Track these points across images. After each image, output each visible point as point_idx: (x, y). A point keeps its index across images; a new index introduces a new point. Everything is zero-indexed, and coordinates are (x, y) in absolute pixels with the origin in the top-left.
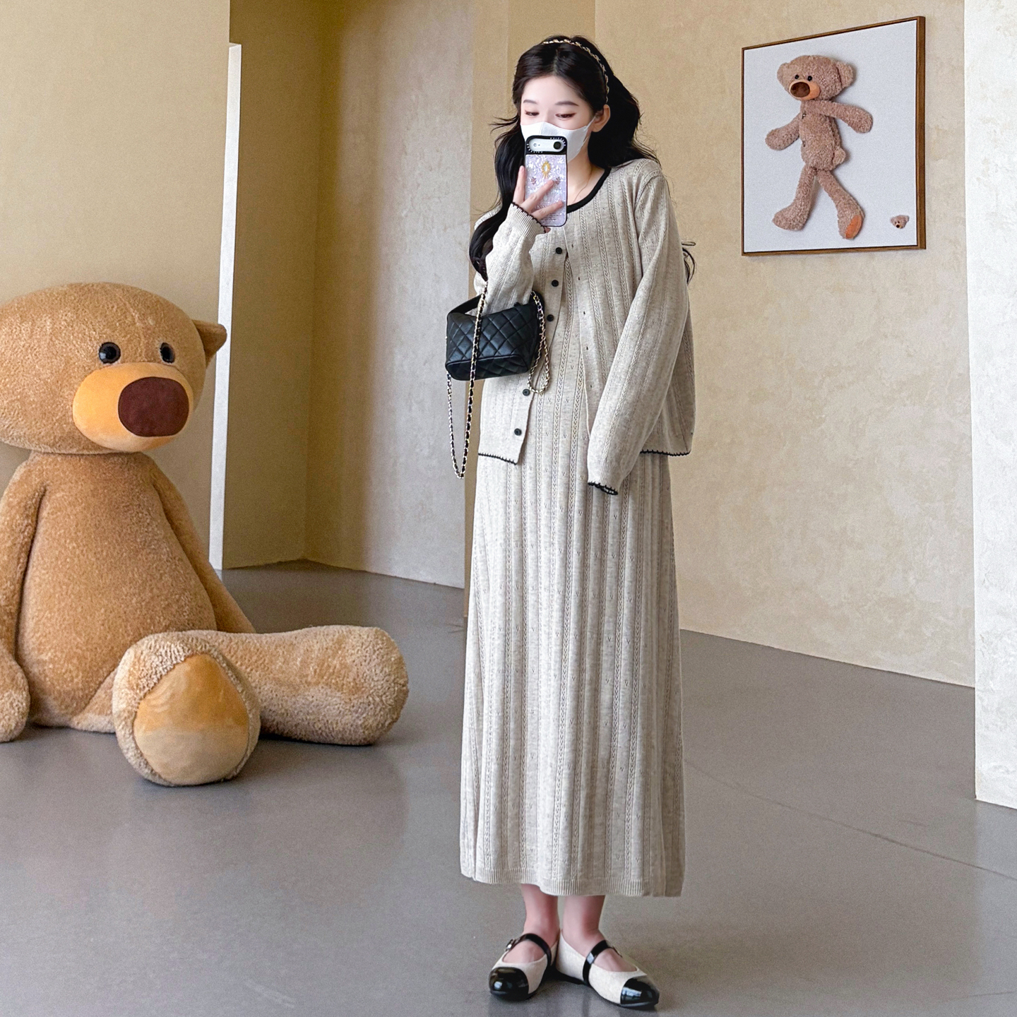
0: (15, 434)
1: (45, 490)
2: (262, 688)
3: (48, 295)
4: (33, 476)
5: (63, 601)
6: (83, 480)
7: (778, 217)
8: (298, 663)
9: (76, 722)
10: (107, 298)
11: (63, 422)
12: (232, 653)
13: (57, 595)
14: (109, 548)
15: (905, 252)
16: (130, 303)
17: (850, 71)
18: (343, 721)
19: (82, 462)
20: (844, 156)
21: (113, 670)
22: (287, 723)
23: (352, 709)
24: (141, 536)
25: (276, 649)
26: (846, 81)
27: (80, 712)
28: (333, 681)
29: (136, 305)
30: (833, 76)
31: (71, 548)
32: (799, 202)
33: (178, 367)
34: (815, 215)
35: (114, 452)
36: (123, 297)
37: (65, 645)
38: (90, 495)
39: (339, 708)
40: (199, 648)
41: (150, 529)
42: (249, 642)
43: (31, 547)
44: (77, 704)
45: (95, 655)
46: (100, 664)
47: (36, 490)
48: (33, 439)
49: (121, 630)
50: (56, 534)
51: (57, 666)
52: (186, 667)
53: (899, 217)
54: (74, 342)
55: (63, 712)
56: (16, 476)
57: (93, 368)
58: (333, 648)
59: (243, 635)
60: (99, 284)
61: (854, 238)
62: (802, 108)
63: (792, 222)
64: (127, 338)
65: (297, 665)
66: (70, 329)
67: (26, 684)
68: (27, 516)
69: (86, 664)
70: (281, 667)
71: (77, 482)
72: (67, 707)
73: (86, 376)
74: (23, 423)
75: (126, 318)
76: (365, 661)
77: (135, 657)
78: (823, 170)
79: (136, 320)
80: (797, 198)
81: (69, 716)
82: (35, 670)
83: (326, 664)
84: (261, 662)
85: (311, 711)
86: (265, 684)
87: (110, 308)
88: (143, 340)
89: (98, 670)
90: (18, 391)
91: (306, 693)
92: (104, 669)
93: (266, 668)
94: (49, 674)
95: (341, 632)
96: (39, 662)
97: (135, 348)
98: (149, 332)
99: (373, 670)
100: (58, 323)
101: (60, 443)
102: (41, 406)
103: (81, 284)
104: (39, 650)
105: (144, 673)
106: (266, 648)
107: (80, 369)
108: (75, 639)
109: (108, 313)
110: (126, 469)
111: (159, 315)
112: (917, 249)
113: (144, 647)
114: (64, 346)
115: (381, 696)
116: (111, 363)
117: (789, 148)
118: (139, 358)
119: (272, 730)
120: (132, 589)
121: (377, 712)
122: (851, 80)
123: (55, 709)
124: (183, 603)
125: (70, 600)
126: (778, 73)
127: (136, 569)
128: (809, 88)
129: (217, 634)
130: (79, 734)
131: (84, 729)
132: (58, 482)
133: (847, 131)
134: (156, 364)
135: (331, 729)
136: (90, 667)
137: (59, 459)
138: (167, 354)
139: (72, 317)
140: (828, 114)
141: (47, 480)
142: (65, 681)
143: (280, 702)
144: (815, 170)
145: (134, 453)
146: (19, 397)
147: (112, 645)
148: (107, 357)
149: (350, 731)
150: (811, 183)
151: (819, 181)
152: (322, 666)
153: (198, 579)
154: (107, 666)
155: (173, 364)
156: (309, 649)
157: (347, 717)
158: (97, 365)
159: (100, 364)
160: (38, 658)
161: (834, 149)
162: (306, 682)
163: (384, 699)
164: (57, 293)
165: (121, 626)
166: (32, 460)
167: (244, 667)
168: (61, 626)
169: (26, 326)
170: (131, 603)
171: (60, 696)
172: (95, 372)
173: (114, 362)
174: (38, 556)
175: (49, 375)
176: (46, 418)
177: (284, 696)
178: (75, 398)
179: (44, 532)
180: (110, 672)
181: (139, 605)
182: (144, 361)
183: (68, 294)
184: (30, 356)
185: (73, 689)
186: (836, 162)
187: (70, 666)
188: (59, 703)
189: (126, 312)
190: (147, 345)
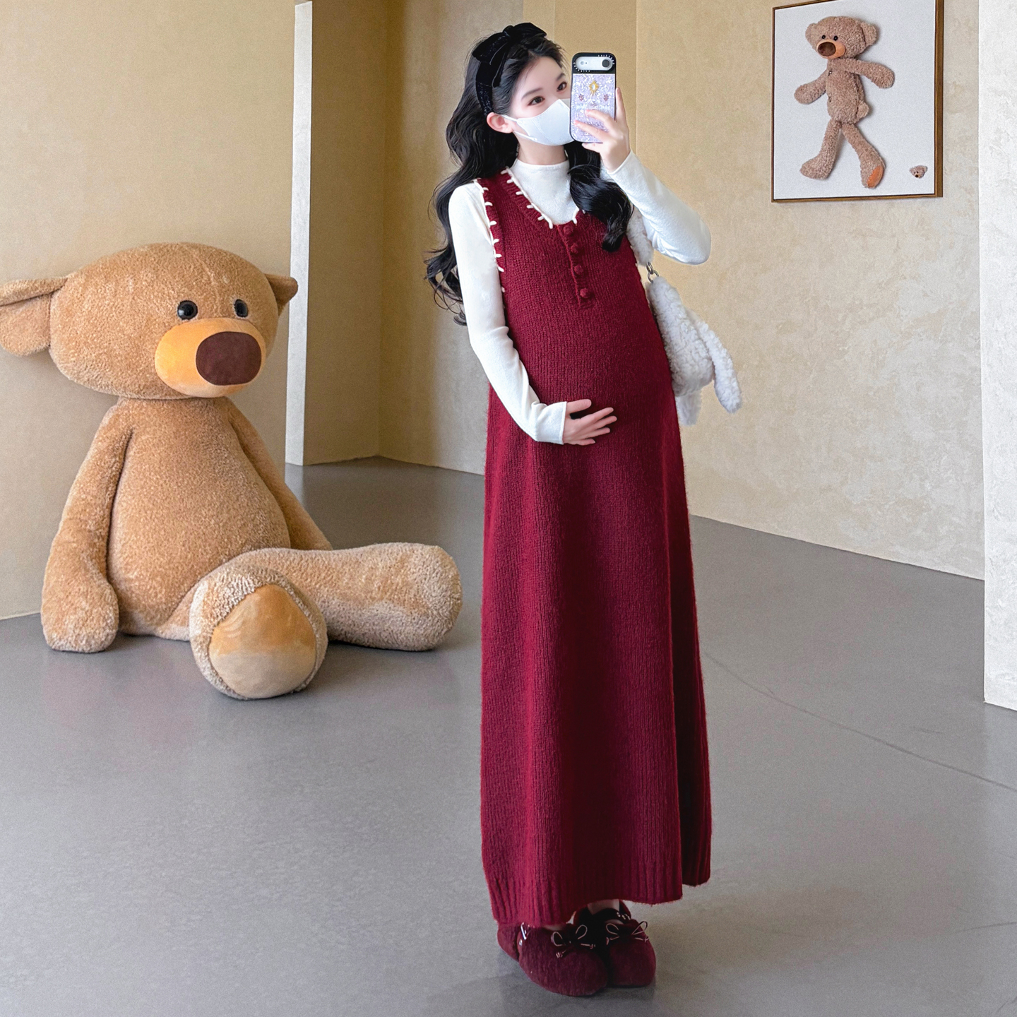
0: (103, 383)
1: (132, 433)
2: (330, 602)
3: (130, 256)
4: (121, 420)
5: (147, 524)
6: (167, 423)
7: (805, 168)
8: (363, 580)
9: (160, 632)
10: (184, 259)
11: (146, 373)
13: (142, 520)
14: (190, 478)
15: (923, 200)
16: (206, 263)
17: (873, 30)
18: (406, 631)
19: (165, 407)
20: (868, 111)
23: (413, 621)
25: (342, 567)
26: (870, 39)
27: (164, 622)
28: (396, 597)
29: (211, 265)
30: (857, 36)
31: (155, 479)
32: (825, 154)
33: (251, 321)
34: (840, 164)
35: (194, 397)
36: (200, 257)
37: (149, 565)
38: (173, 436)
39: (401, 620)
40: (268, 580)
41: (228, 462)
42: (318, 560)
43: (119, 479)
44: (161, 615)
45: (177, 573)
46: (181, 580)
47: (123, 433)
48: (120, 387)
49: (200, 550)
50: (142, 468)
51: (143, 583)
52: (256, 597)
53: (919, 168)
54: (155, 302)
55: (148, 623)
56: (106, 421)
57: (172, 324)
58: (396, 567)
59: (313, 553)
60: (177, 244)
61: (876, 187)
62: (829, 65)
63: (818, 172)
64: (203, 297)
65: (362, 583)
66: (151, 288)
67: (115, 598)
68: (115, 456)
69: (169, 580)
70: (347, 583)
71: (160, 425)
72: (151, 619)
73: (166, 332)
74: (110, 373)
75: (202, 278)
76: (425, 579)
77: (209, 587)
78: (848, 123)
79: (212, 279)
80: (823, 150)
81: (153, 627)
82: (123, 586)
83: (389, 581)
84: (329, 578)
85: (376, 623)
86: (333, 599)
87: (188, 269)
88: (218, 298)
89: (179, 586)
90: (105, 345)
91: (371, 607)
92: (186, 585)
93: (334, 584)
94: (134, 591)
95: (404, 551)
96: (126, 580)
97: (211, 305)
98: (224, 290)
99: (432, 587)
100: (139, 283)
101: (144, 391)
102: (126, 358)
104: (126, 569)
105: (217, 603)
106: (334, 567)
107: (161, 325)
108: (158, 559)
109: (185, 273)
110: (206, 412)
111: (233, 273)
112: (935, 197)
113: (217, 579)
114: (145, 304)
115: (439, 609)
116: (189, 319)
117: (816, 101)
118: (215, 314)
119: (340, 638)
122: (874, 39)
123: (142, 621)
124: (258, 523)
125: (154, 524)
126: (806, 33)
128: (834, 47)
129: (289, 552)
130: (163, 642)
131: (167, 638)
132: (144, 425)
134: (230, 319)
136: (172, 584)
137: (144, 404)
138: (241, 309)
139: (152, 277)
140: (853, 72)
141: (133, 424)
142: (149, 597)
143: (347, 615)
144: (840, 123)
145: (212, 398)
146: (105, 350)
147: (192, 563)
148: (185, 314)
149: (413, 639)
150: (836, 136)
151: (844, 133)
152: (385, 583)
154: (188, 582)
155: (247, 318)
156: (374, 567)
157: (408, 628)
158: (176, 321)
159: (179, 321)
160: (126, 576)
161: (858, 103)
162: (371, 597)
163: (440, 612)
164: (139, 255)
165: (200, 546)
166: (120, 405)
168: (146, 547)
169: (110, 286)
170: (210, 525)
171: (145, 610)
172: (174, 328)
173: (191, 318)
174: (125, 486)
175: (132, 331)
176: (131, 369)
177: (350, 609)
178: (157, 352)
179: (131, 467)
180: (191, 587)
181: (217, 526)
182: (219, 317)
183: (149, 255)
184: (114, 314)
185: (157, 603)
186: (860, 115)
187: (154, 583)
188: (144, 615)
189: (202, 272)
190: (222, 302)
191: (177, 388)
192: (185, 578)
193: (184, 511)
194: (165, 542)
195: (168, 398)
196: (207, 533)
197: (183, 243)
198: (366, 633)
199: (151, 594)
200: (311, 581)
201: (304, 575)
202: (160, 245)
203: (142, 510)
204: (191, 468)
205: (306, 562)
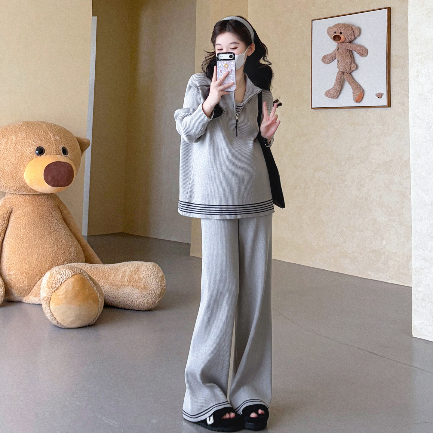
2: (105, 287)
3: (14, 126)
4: (7, 204)
5: (19, 250)
6: (29, 206)
7: (327, 93)
8: (120, 277)
9: (25, 300)
10: (39, 128)
11: (20, 181)
12: (92, 272)
15: (381, 108)
16: (49, 130)
17: (358, 30)
18: (139, 301)
19: (28, 198)
20: (356, 67)
21: (41, 278)
22: (116, 301)
24: (53, 227)
25: (110, 271)
26: (357, 34)
27: (27, 295)
28: (135, 284)
29: (51, 131)
30: (351, 32)
31: (23, 231)
32: (336, 87)
33: (69, 157)
34: (344, 92)
35: (42, 193)
36: (46, 127)
37: (20, 268)
38: (31, 212)
39: (137, 295)
40: (78, 272)
41: (57, 225)
42: (99, 268)
43: (6, 231)
44: (25, 292)
45: (33, 272)
46: (35, 276)
47: (8, 210)
48: (7, 188)
50: (16, 226)
51: (17, 276)
52: (72, 279)
53: (379, 94)
54: (25, 146)
55: (19, 295)
57: (33, 158)
58: (135, 271)
59: (97, 265)
60: (36, 121)
61: (360, 102)
62: (338, 46)
63: (333, 95)
64: (47, 145)
66: (23, 140)
67: (3, 284)
68: (4, 220)
69: (29, 275)
70: (113, 278)
72: (21, 293)
73: (30, 161)
75: (47, 136)
76: (148, 276)
77: (50, 275)
78: (346, 73)
79: (52, 137)
80: (335, 85)
81: (21, 297)
82: (7, 278)
83: (132, 277)
84: (104, 276)
85: (125, 297)
86: (106, 285)
87: (41, 132)
88: (54, 146)
89: (34, 279)
91: (123, 289)
92: (37, 278)
93: (106, 279)
94: (13, 280)
95: (138, 264)
96: (9, 275)
97: (51, 149)
98: (57, 142)
99: (152, 280)
100: (18, 138)
101: (18, 190)
102: (11, 174)
103: (28, 121)
104: (9, 270)
105: (54, 282)
106: (106, 271)
107: (28, 158)
108: (24, 266)
109: (39, 134)
111: (61, 135)
112: (387, 107)
113: (54, 271)
116: (41, 155)
118: (53, 153)
119: (108, 304)
120: (49, 246)
121: (153, 297)
122: (359, 34)
123: (16, 294)
124: (71, 252)
126: (327, 30)
127: (50, 239)
128: (340, 37)
129: (85, 265)
130: (26, 305)
131: (28, 302)
132: (18, 207)
133: (356, 56)
134: (60, 156)
135: (134, 304)
136: (31, 277)
137: (18, 196)
138: (65, 151)
139: (24, 136)
140: (349, 49)
141: (13, 206)
144: (343, 73)
145: (50, 194)
147: (40, 268)
148: (39, 153)
149: (142, 305)
150: (341, 79)
151: (345, 78)
152: (130, 278)
153: (77, 242)
154: (38, 277)
155: (67, 156)
156: (125, 271)
157: (140, 299)
158: (35, 156)
159: (36, 156)
160: (9, 273)
161: (351, 64)
162: (123, 285)
163: (156, 292)
164: (18, 125)
165: (44, 261)
166: (7, 197)
167: (97, 278)
168: (18, 260)
169: (4, 139)
170: (48, 251)
171: (18, 289)
172: (34, 159)
173: (42, 155)
174: (9, 234)
175: (14, 160)
176: (13, 179)
177: (114, 290)
178: (25, 171)
179: (11, 226)
180: (39, 279)
181: (52, 252)
182: (55, 155)
183: (22, 126)
184: (6, 152)
185: (24, 286)
186: (352, 69)
187: (22, 276)
188: (17, 292)
189: (47, 134)
190: (56, 147)
191: (34, 188)
192: (37, 275)
193: (37, 245)
194: (28, 258)
195: (30, 193)
196: (47, 255)
197: (38, 121)
198: (120, 302)
199: (21, 282)
200: (96, 277)
201: (92, 274)
202: (27, 122)
203: (17, 244)
204: (40, 227)
205: (94, 269)
